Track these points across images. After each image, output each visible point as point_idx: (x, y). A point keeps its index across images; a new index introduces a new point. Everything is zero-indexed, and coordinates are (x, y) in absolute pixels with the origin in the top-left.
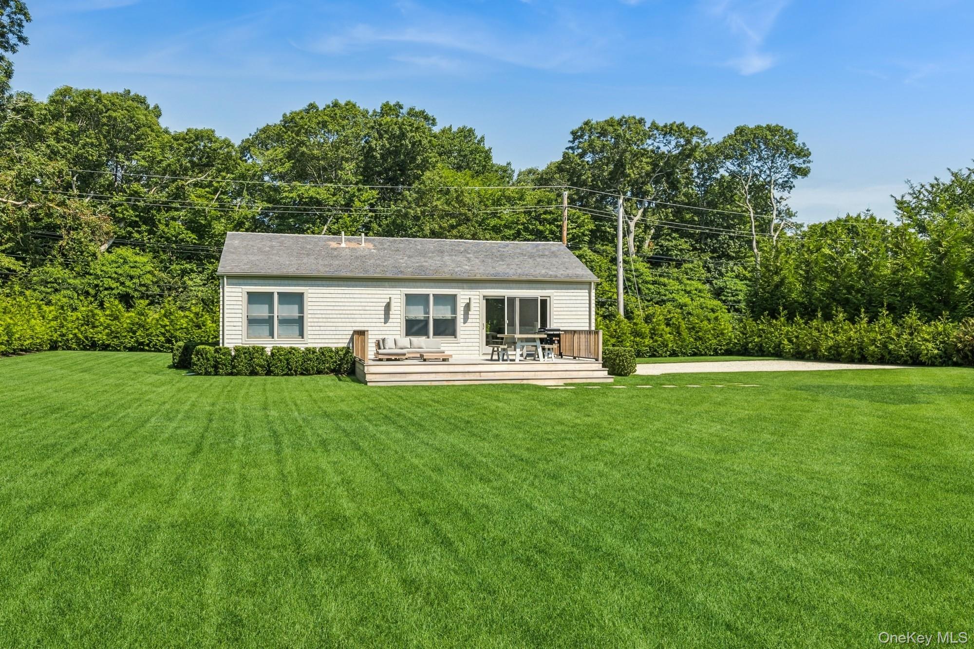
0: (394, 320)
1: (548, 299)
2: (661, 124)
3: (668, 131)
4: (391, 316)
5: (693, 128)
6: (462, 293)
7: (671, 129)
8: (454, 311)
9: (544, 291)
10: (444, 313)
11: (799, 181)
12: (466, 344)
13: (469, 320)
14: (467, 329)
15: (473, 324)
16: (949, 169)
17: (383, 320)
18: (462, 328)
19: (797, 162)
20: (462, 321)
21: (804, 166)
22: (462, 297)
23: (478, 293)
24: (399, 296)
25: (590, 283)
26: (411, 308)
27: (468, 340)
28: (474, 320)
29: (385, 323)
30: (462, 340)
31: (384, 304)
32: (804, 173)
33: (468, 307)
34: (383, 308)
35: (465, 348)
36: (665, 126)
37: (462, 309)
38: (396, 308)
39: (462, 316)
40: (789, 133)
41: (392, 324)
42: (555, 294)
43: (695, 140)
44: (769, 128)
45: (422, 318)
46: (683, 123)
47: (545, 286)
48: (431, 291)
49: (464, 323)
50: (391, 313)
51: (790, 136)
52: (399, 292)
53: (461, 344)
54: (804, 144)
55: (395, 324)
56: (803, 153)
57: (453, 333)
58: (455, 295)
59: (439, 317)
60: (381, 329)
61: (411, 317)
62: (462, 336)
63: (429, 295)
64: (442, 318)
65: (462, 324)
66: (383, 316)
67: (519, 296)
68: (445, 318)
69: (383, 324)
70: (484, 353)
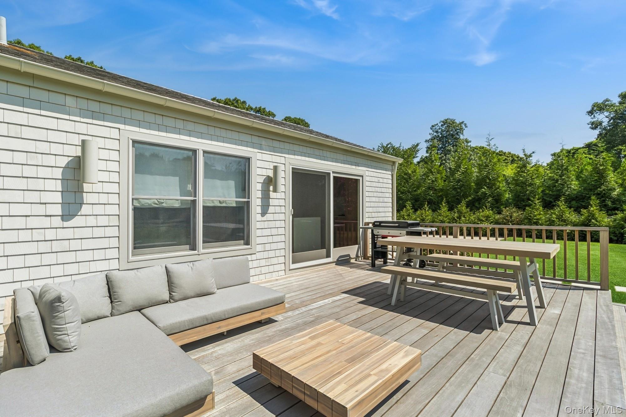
0: (98, 210)
1: (361, 179)
2: (254, 107)
4: (87, 198)
5: (269, 112)
6: (259, 156)
8: (245, 189)
9: (357, 167)
10: (225, 194)
12: (266, 255)
13: (271, 209)
14: (266, 225)
15: (277, 217)
17: (58, 210)
18: (259, 225)
20: (259, 210)
22: (260, 164)
23: (282, 160)
24: (115, 145)
26: (149, 178)
27: (268, 247)
28: (278, 209)
29: (67, 216)
30: (259, 248)
31: (63, 162)
33: (268, 183)
34: (58, 174)
35: (263, 263)
36: (256, 108)
37: (259, 186)
38: (104, 176)
39: (259, 202)
41: (91, 221)
45: (177, 205)
48: (201, 144)
49: (264, 213)
50: (86, 187)
52: (115, 134)
53: (259, 256)
55: (103, 221)
57: (245, 236)
58: (248, 159)
59: (213, 203)
60: (50, 235)
61: (149, 202)
62: (259, 240)
63: (194, 151)
64: (219, 205)
65: (259, 217)
66: (58, 197)
67: (333, 172)
68: (224, 205)
69: (57, 221)
70: (291, 268)
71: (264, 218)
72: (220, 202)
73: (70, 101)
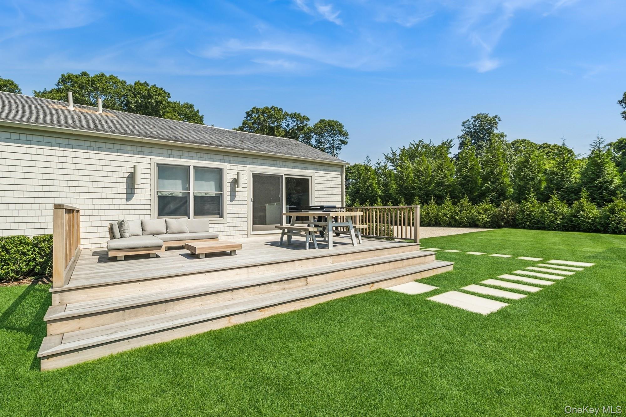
0: (142, 197)
1: (310, 178)
2: (290, 113)
3: (294, 116)
4: (137, 191)
5: (304, 116)
6: (229, 167)
7: (295, 115)
8: (220, 186)
9: (307, 171)
10: (209, 189)
11: (343, 146)
12: (234, 224)
13: (237, 198)
14: (234, 207)
15: (241, 202)
16: (391, 148)
17: (124, 196)
18: (228, 207)
19: (342, 138)
20: (229, 198)
21: (345, 140)
22: (229, 172)
23: (245, 169)
24: (148, 166)
25: (343, 166)
26: (166, 182)
27: (235, 220)
28: (242, 198)
29: (128, 199)
30: (229, 220)
31: (127, 175)
32: (344, 143)
33: (235, 183)
34: (124, 180)
35: (232, 229)
36: (292, 114)
37: (229, 185)
38: (144, 181)
39: (229, 194)
40: (340, 125)
41: (138, 202)
42: (316, 174)
43: (305, 122)
44: (333, 121)
45: (180, 195)
46: (300, 113)
47: (308, 166)
48: (192, 163)
49: (232, 200)
50: (136, 186)
51: (341, 126)
52: (148, 161)
53: (228, 224)
54: (346, 130)
55: (143, 202)
56: (345, 134)
57: (219, 213)
58: (221, 169)
59: (201, 194)
60: (122, 207)
61: (166, 193)
62: (229, 216)
63: (189, 167)
64: (205, 195)
65: (229, 202)
66: (124, 191)
67: (285, 175)
68: (208, 195)
69: (124, 201)
70: (252, 234)
71: (233, 203)
72: (206, 194)
73: (129, 148)
